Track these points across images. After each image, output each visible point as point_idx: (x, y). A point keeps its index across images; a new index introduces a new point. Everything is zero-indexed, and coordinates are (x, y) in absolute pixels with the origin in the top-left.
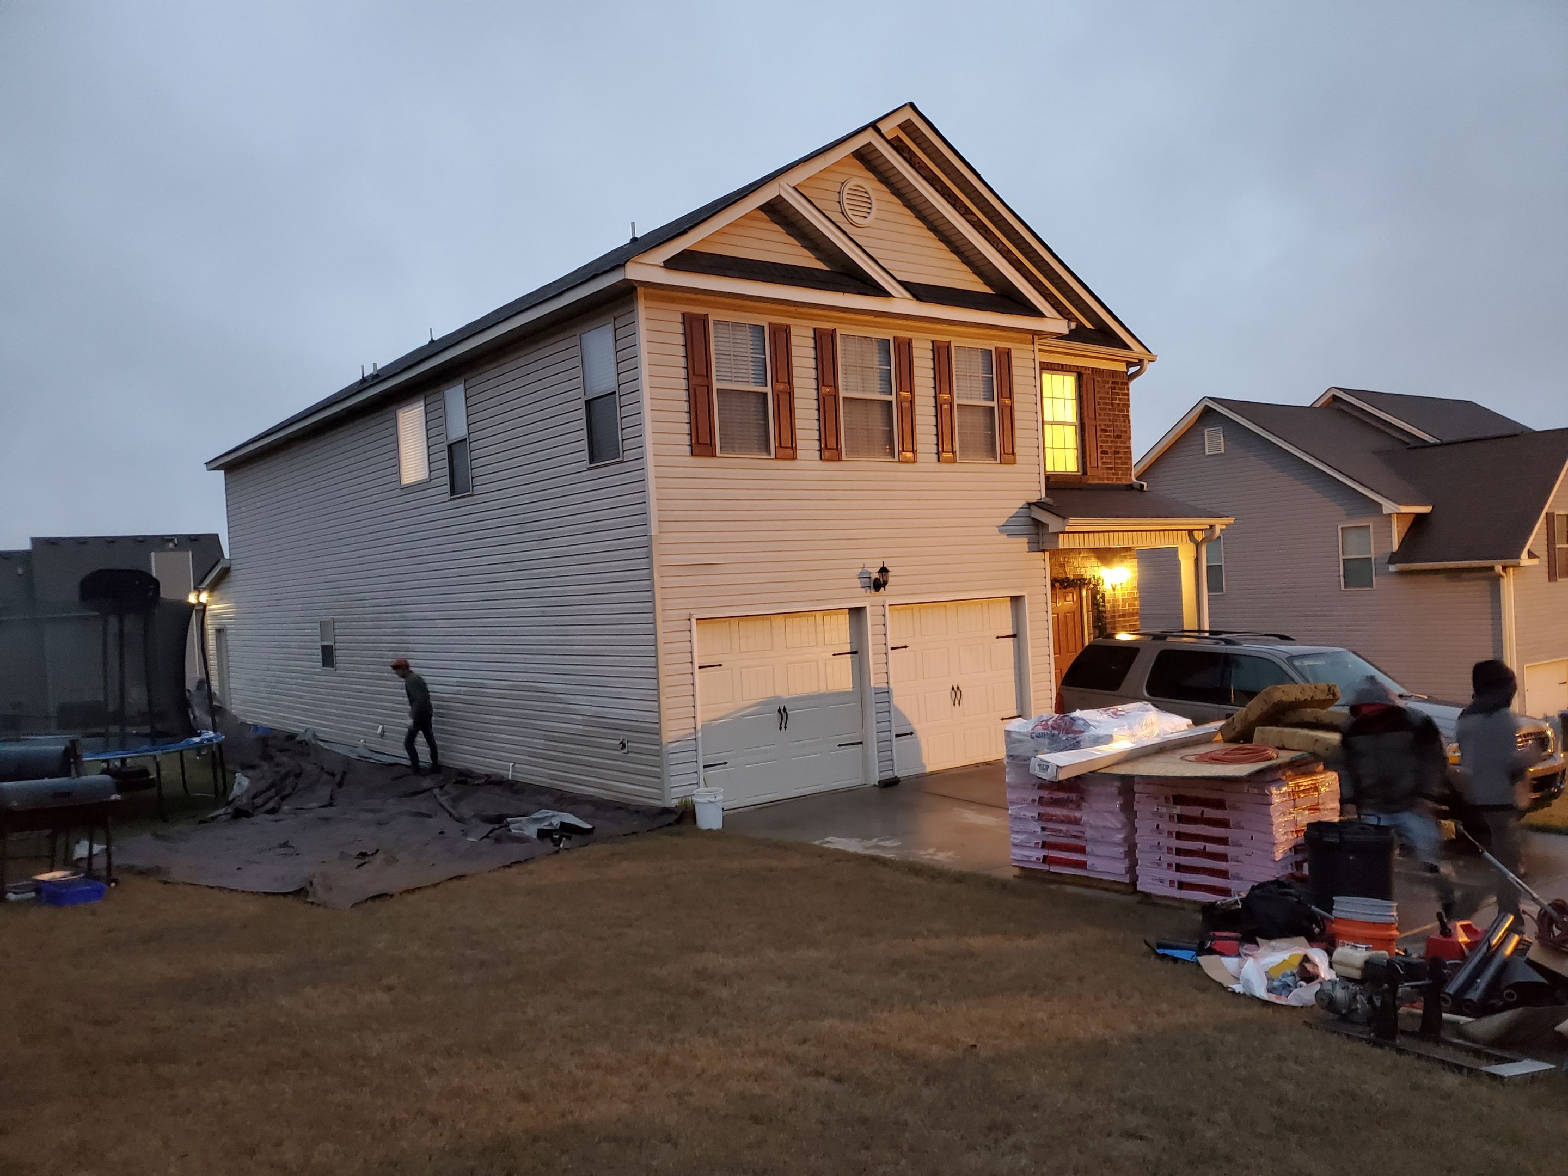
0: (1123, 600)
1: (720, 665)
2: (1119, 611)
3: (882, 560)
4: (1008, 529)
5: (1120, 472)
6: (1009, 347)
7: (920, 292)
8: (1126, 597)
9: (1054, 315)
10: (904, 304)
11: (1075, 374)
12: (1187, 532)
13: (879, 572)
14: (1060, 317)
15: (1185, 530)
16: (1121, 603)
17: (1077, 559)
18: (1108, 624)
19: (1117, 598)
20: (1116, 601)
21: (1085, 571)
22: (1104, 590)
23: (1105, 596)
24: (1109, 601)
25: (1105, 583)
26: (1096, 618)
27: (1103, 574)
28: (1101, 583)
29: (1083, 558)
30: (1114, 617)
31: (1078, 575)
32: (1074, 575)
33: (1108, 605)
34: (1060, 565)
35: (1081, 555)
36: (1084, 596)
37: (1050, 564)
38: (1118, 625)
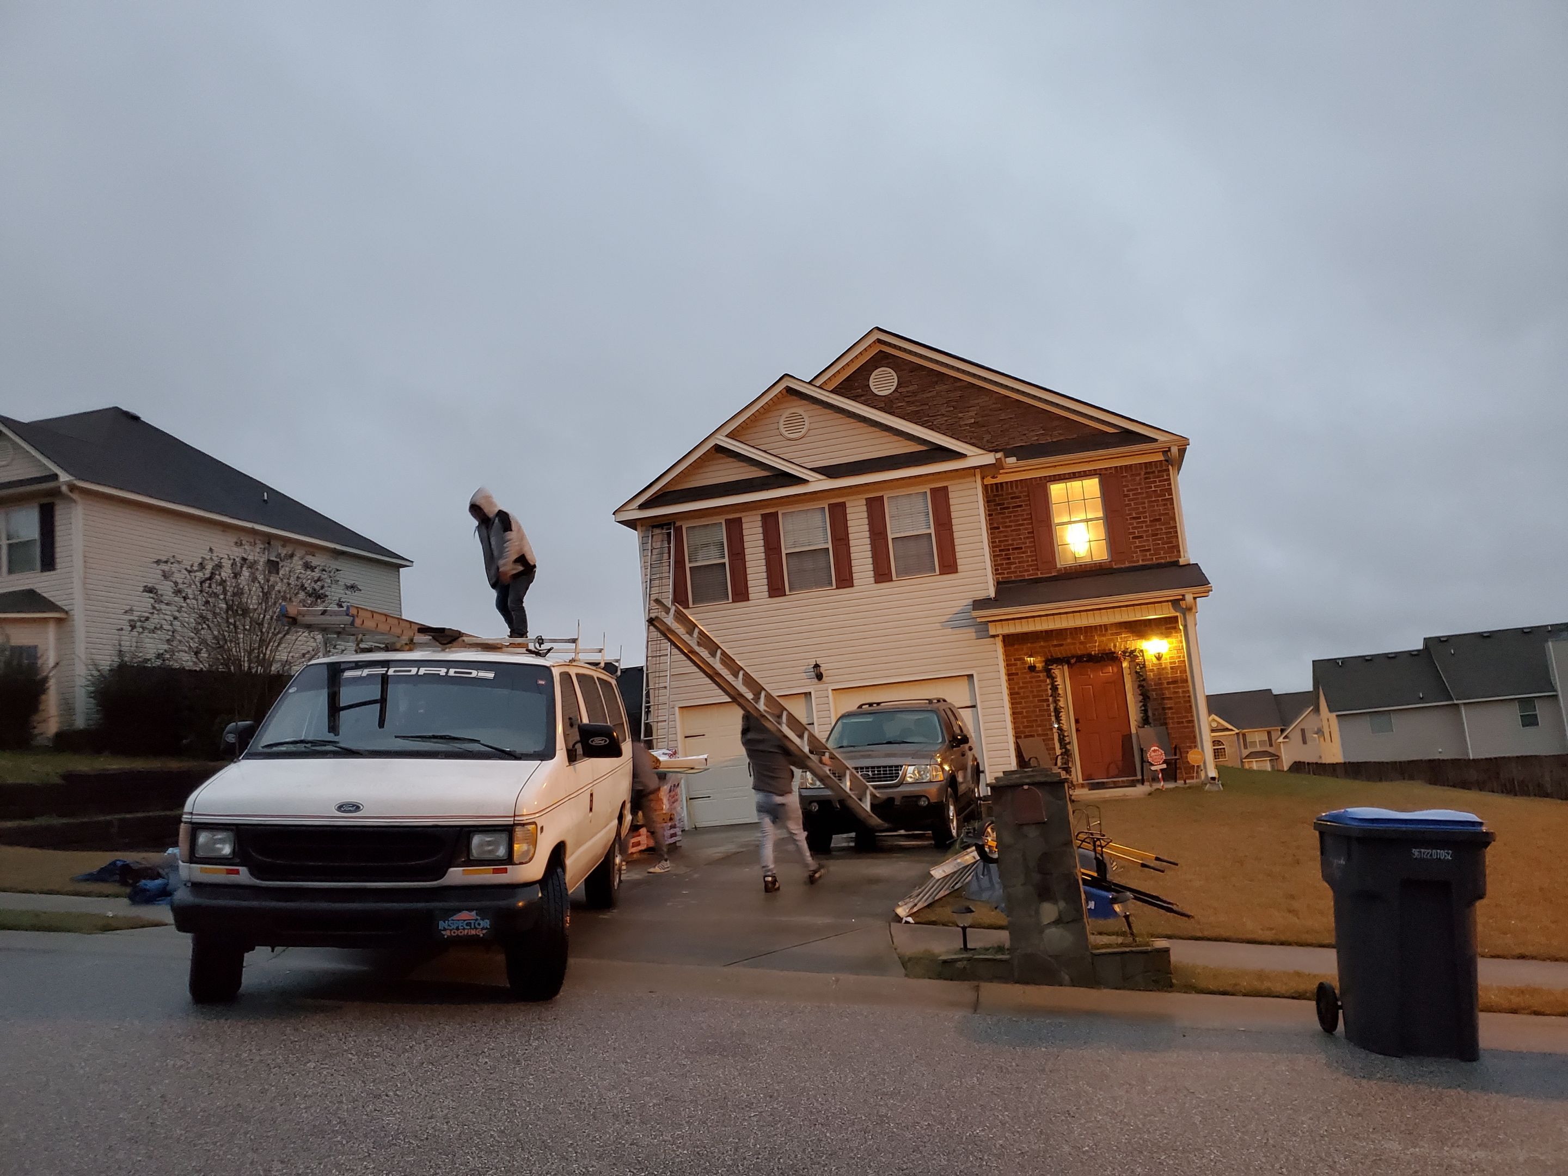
0: (1172, 668)
1: (704, 735)
2: (1166, 678)
3: (814, 660)
4: (954, 623)
5: (1162, 552)
6: (945, 485)
7: (830, 472)
8: (1177, 665)
9: (975, 452)
10: (820, 484)
11: (1098, 476)
12: (1170, 603)
13: (814, 667)
14: (986, 452)
15: (1167, 601)
16: (1169, 671)
17: (1104, 635)
18: (1153, 690)
19: (1163, 666)
20: (1163, 669)
21: (1115, 646)
22: (1144, 661)
23: (1147, 666)
24: (1152, 670)
25: (1145, 654)
26: (1139, 686)
27: (1141, 646)
28: (1138, 655)
29: (1112, 634)
30: (1161, 684)
31: (1105, 650)
32: (1098, 650)
33: (1151, 673)
34: (1081, 643)
35: (1109, 632)
36: (1125, 667)
37: (1005, 646)
38: (1166, 692)
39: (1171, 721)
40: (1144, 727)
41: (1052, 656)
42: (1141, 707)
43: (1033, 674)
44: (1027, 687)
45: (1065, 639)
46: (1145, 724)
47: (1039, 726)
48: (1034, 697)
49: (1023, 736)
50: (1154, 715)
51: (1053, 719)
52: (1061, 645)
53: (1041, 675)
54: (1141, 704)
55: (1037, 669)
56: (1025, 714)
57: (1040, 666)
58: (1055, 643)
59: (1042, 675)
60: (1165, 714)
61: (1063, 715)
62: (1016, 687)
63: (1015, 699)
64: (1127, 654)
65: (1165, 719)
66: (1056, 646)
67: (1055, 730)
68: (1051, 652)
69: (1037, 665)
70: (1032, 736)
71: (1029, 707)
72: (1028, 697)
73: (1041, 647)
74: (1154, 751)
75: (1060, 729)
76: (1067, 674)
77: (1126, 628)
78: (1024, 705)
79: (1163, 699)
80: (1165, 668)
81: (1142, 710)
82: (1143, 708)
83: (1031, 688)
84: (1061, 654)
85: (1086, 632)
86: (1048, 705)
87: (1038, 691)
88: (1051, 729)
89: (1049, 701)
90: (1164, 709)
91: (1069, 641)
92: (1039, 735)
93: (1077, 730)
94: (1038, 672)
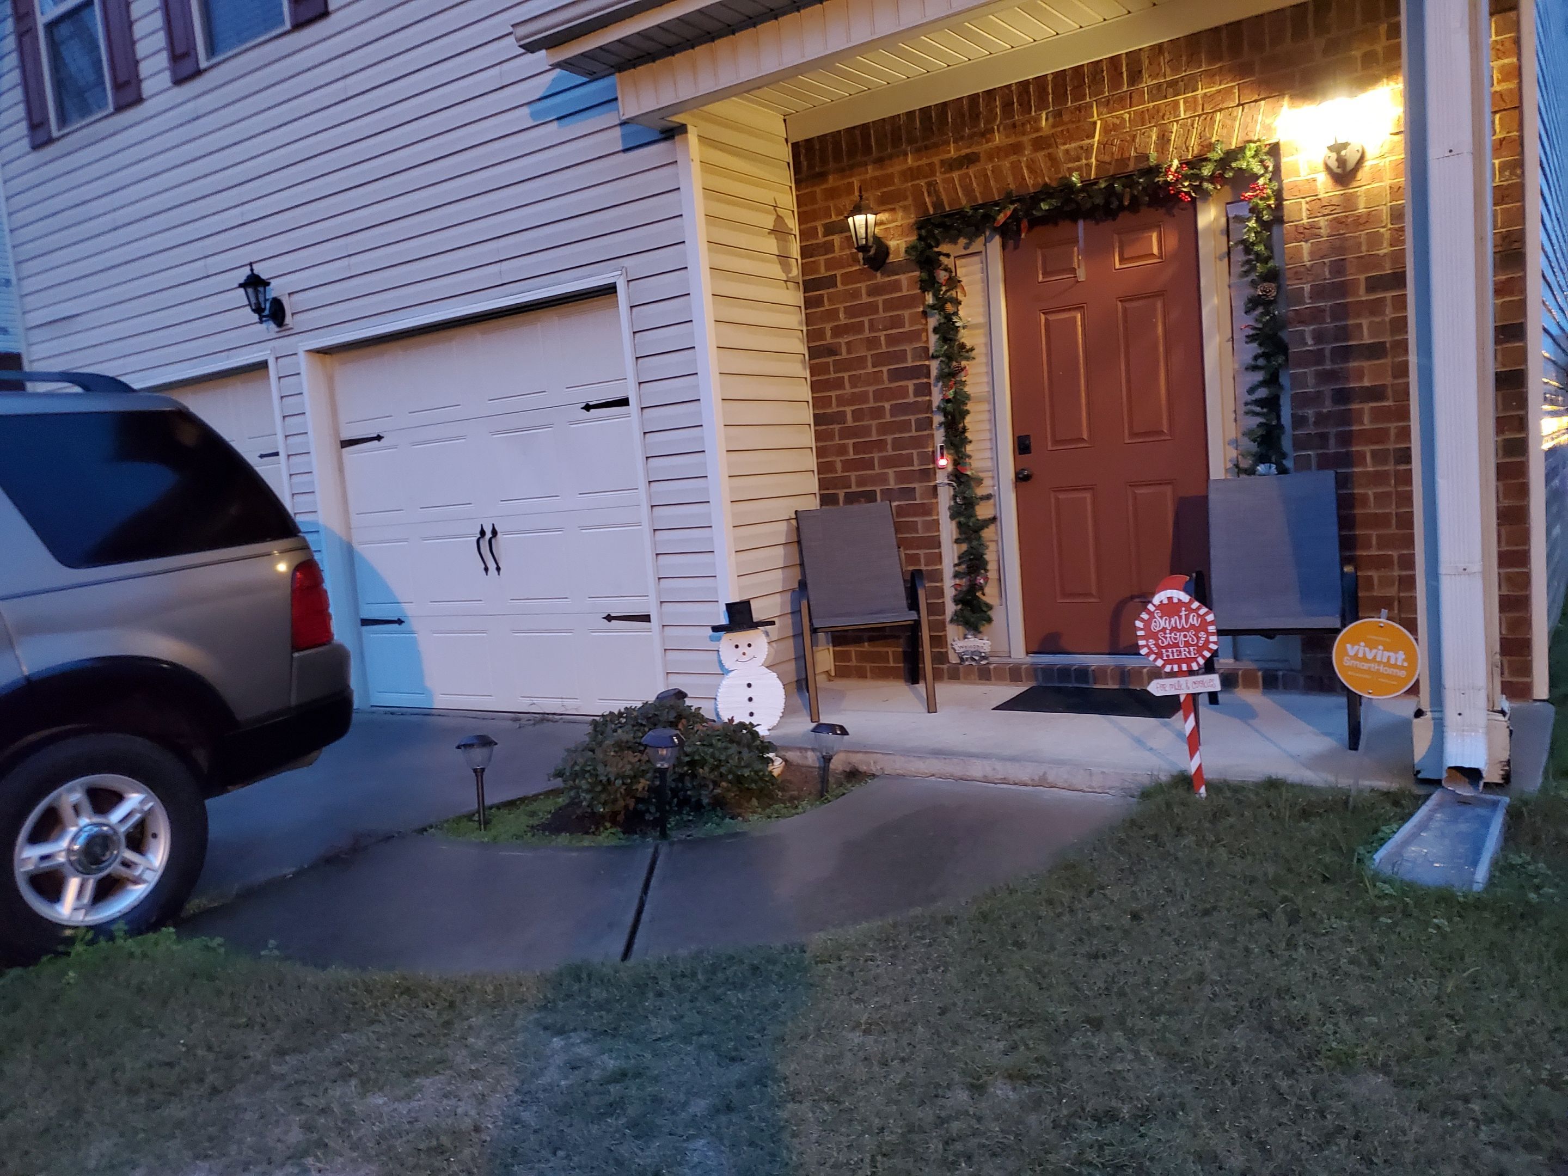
17: (1123, 101)
18: (1301, 319)
19: (1362, 209)
20: (1360, 222)
21: (1164, 139)
22: (1279, 195)
23: (1286, 213)
24: (1306, 233)
25: (1285, 161)
26: (1253, 303)
27: (1268, 128)
28: (1257, 168)
29: (1158, 92)
30: (1342, 289)
31: (1123, 161)
32: (1100, 163)
33: (1306, 247)
34: (1040, 143)
35: (1147, 82)
36: (1208, 228)
37: (798, 182)
38: (1365, 323)
39: (1367, 449)
40: (1251, 472)
41: (938, 204)
42: (1251, 391)
43: (880, 278)
44: (858, 328)
45: (986, 134)
46: (1262, 458)
47: (887, 462)
48: (879, 360)
49: (841, 494)
50: (1299, 421)
51: (939, 437)
52: (971, 159)
53: (903, 278)
54: (1259, 376)
55: (892, 258)
56: (850, 421)
57: (898, 245)
58: (953, 152)
59: (907, 281)
60: (1346, 418)
61: (975, 423)
62: (828, 327)
63: (824, 369)
64: (1206, 171)
65: (1346, 439)
66: (951, 165)
67: (941, 478)
68: (937, 193)
69: (892, 244)
70: (870, 497)
71: (863, 398)
72: (861, 361)
73: (912, 174)
74: (1170, 609)
75: (959, 477)
76: (997, 270)
77: (1213, 59)
78: (848, 390)
79: (1345, 353)
80: (1369, 218)
81: (1258, 402)
82: (1262, 393)
83: (872, 329)
84: (968, 191)
85: (1060, 97)
86: (925, 390)
87: (891, 340)
88: (928, 474)
89: (928, 375)
90: (1343, 396)
91: (998, 139)
92: (889, 495)
93: (1022, 478)
94: (899, 269)
